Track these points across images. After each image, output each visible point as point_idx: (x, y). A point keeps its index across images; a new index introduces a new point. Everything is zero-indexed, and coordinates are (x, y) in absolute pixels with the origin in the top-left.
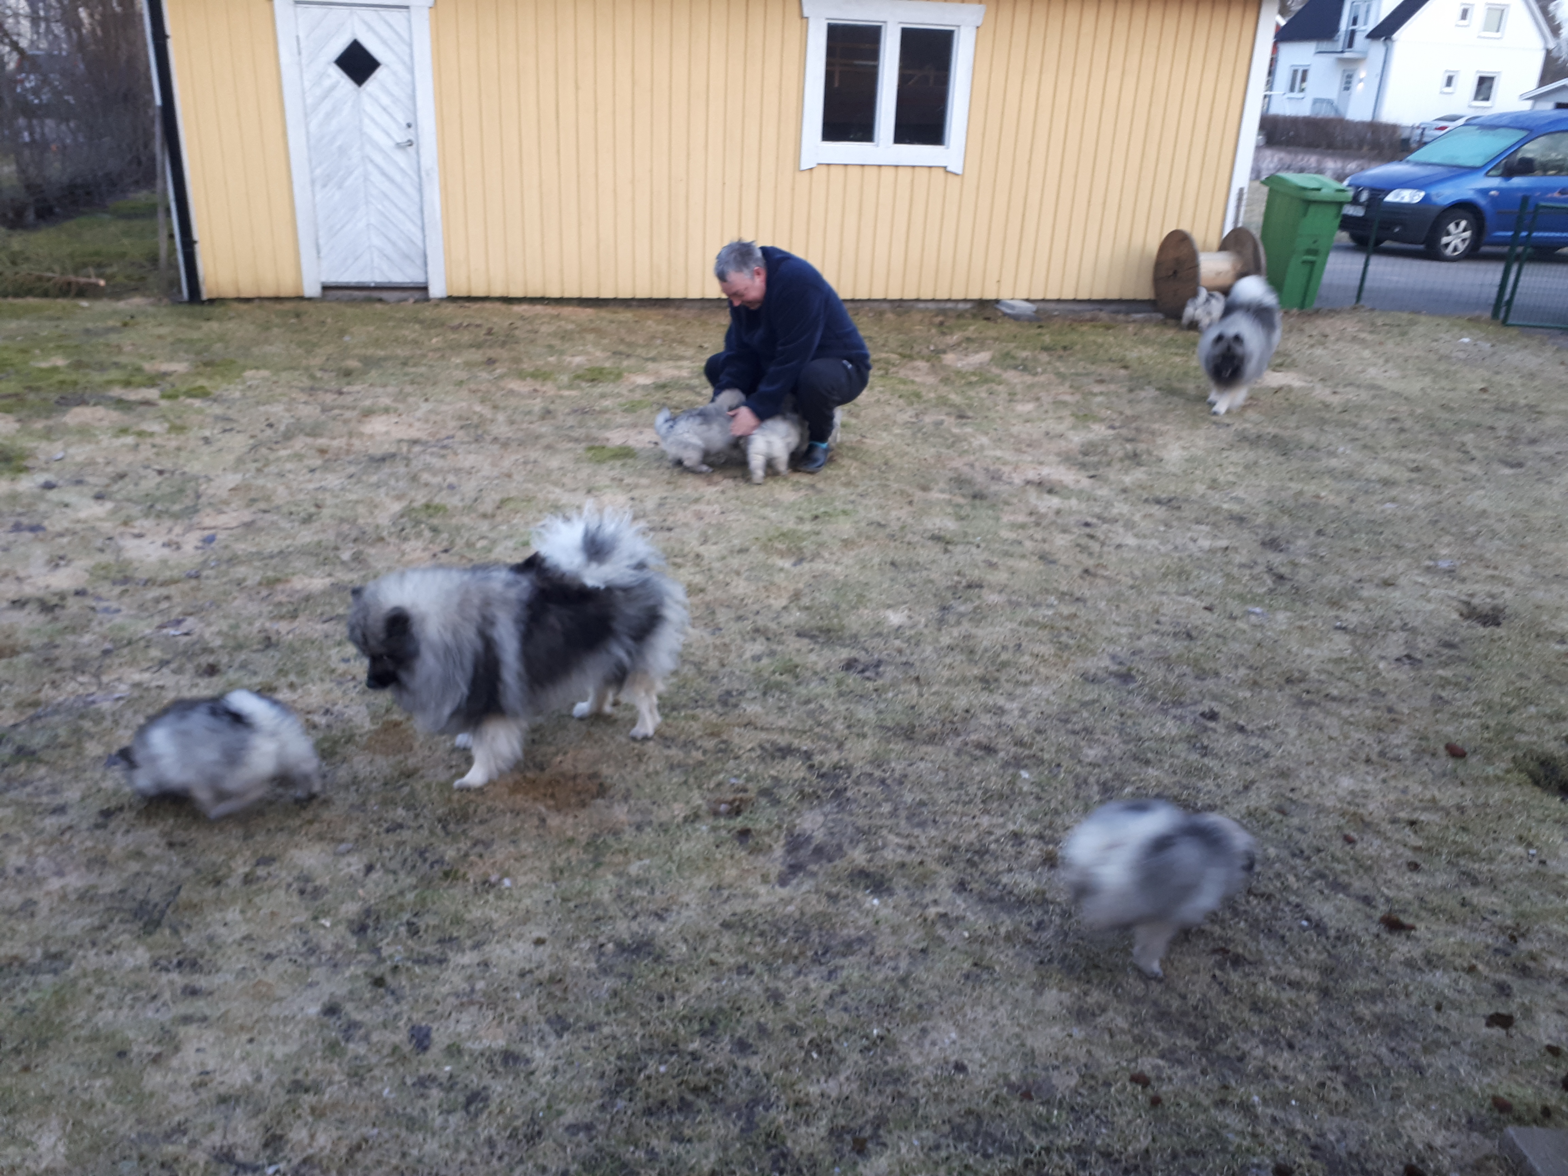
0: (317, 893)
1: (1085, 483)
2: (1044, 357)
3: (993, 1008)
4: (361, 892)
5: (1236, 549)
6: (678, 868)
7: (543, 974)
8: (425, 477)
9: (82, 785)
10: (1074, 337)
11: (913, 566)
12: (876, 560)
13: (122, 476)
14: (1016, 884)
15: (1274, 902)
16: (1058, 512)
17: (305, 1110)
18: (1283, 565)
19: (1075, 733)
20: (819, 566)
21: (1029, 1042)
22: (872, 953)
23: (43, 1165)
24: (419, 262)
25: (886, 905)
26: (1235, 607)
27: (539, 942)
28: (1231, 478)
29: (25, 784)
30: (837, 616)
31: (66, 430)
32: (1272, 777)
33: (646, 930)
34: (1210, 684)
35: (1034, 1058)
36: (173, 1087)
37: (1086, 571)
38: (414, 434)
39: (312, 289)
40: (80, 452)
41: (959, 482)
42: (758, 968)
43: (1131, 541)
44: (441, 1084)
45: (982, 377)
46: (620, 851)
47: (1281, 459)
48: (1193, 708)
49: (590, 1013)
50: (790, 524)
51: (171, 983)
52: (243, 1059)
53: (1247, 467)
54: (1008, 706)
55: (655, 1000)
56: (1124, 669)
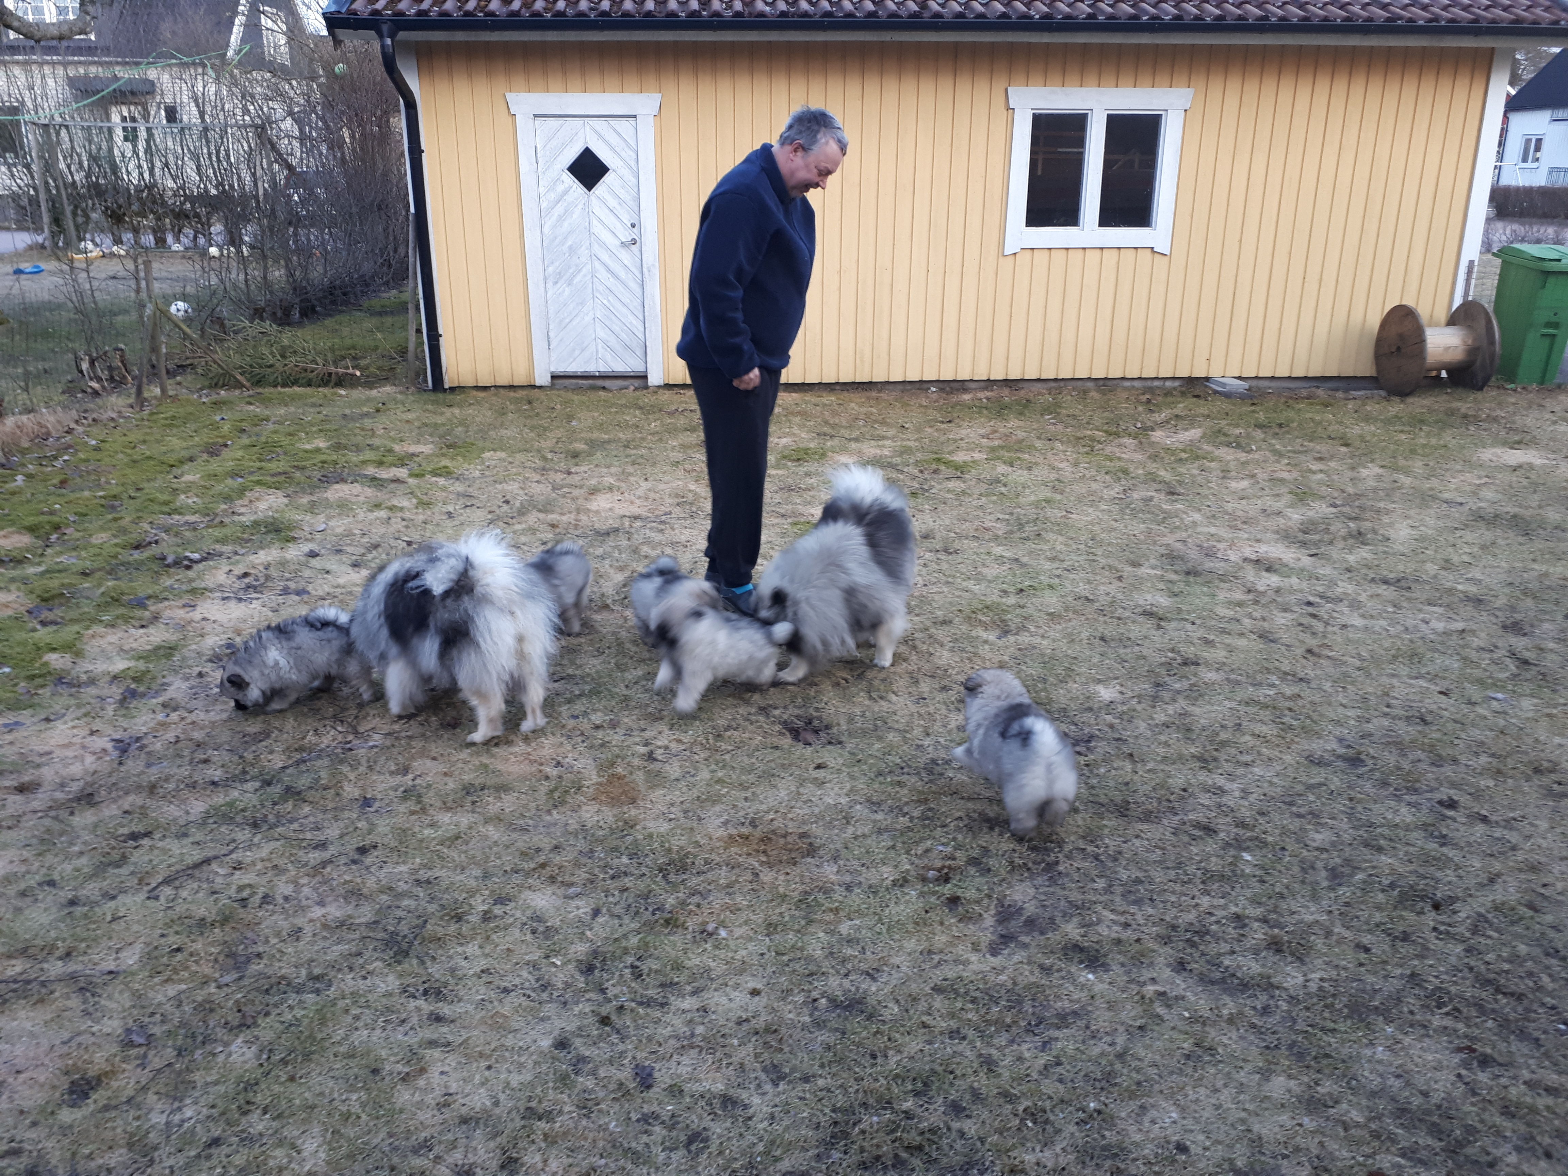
0: (549, 932)
1: (1306, 561)
2: (1259, 434)
3: (1216, 1091)
4: (588, 933)
5: (1473, 632)
6: (888, 930)
7: (760, 1023)
8: (645, 549)
9: (341, 824)
10: (1291, 414)
11: (1124, 641)
12: (1085, 635)
13: (376, 546)
14: (1239, 967)
15: (1525, 1002)
16: (1278, 591)
17: (538, 1137)
18: (1527, 649)
19: (1299, 816)
20: (1025, 639)
21: (1256, 1128)
22: (1087, 1027)
23: (307, 1168)
24: (640, 352)
25: (1102, 981)
26: (1474, 692)
27: (755, 993)
28: (1466, 558)
29: (291, 822)
30: (1045, 690)
31: (328, 505)
32: (1520, 870)
33: (858, 989)
34: (1448, 770)
35: (1261, 1146)
36: (420, 1105)
37: (1309, 651)
38: (635, 510)
39: (542, 378)
40: (339, 525)
41: (1171, 557)
42: (971, 1033)
43: (1358, 622)
44: (663, 1123)
45: (1194, 454)
46: (831, 910)
47: (1521, 539)
48: (1428, 795)
49: (805, 1065)
50: (994, 597)
51: (419, 1009)
52: (483, 1084)
53: (1483, 547)
54: (1228, 786)
55: (868, 1057)
56: (1351, 753)
